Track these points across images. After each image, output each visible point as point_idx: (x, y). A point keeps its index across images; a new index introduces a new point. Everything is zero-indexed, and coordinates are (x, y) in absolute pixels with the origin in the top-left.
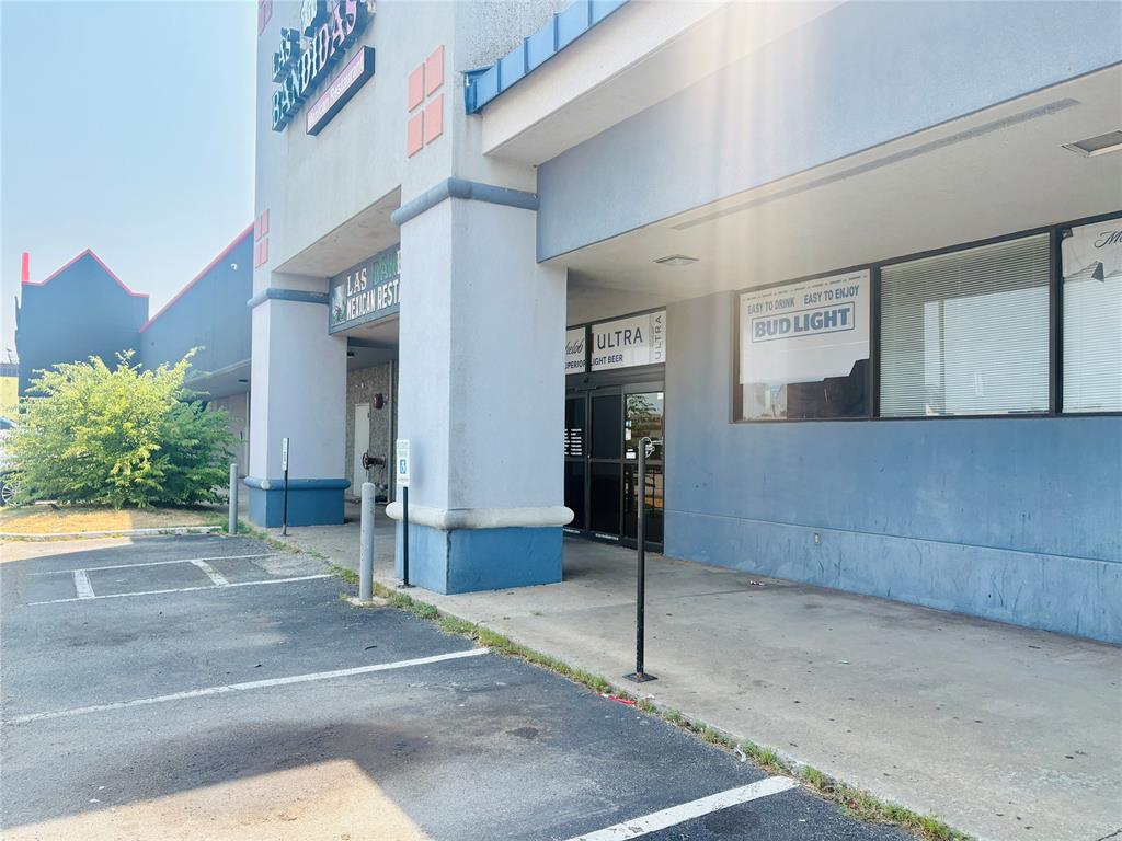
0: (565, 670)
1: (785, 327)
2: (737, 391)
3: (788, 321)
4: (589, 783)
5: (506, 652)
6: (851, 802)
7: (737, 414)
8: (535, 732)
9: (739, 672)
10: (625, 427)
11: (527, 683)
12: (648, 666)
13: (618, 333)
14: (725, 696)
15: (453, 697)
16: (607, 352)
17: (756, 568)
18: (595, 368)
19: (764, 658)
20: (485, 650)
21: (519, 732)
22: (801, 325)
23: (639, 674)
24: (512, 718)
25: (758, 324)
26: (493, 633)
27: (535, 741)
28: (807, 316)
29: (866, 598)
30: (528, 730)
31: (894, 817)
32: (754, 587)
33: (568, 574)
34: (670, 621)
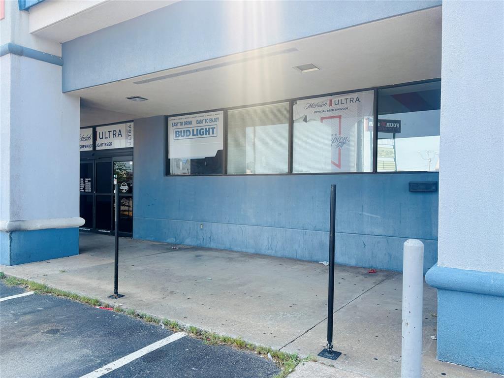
0: (77, 297)
1: (188, 134)
2: (167, 161)
3: (189, 131)
4: (86, 351)
5: (44, 292)
6: (208, 338)
7: (167, 172)
8: (58, 331)
9: (163, 288)
10: (114, 178)
11: (55, 306)
12: (121, 290)
13: (109, 132)
14: (157, 300)
15: (11, 318)
16: (104, 141)
17: (175, 241)
18: (98, 148)
19: (176, 281)
20: (32, 293)
21: (48, 332)
22: (195, 133)
23: (116, 295)
24: (45, 325)
25: (176, 132)
26: (37, 283)
27: (57, 335)
28: (197, 130)
29: (221, 250)
30: (53, 330)
31: (225, 341)
32: (175, 250)
33: (82, 251)
34: (133, 269)
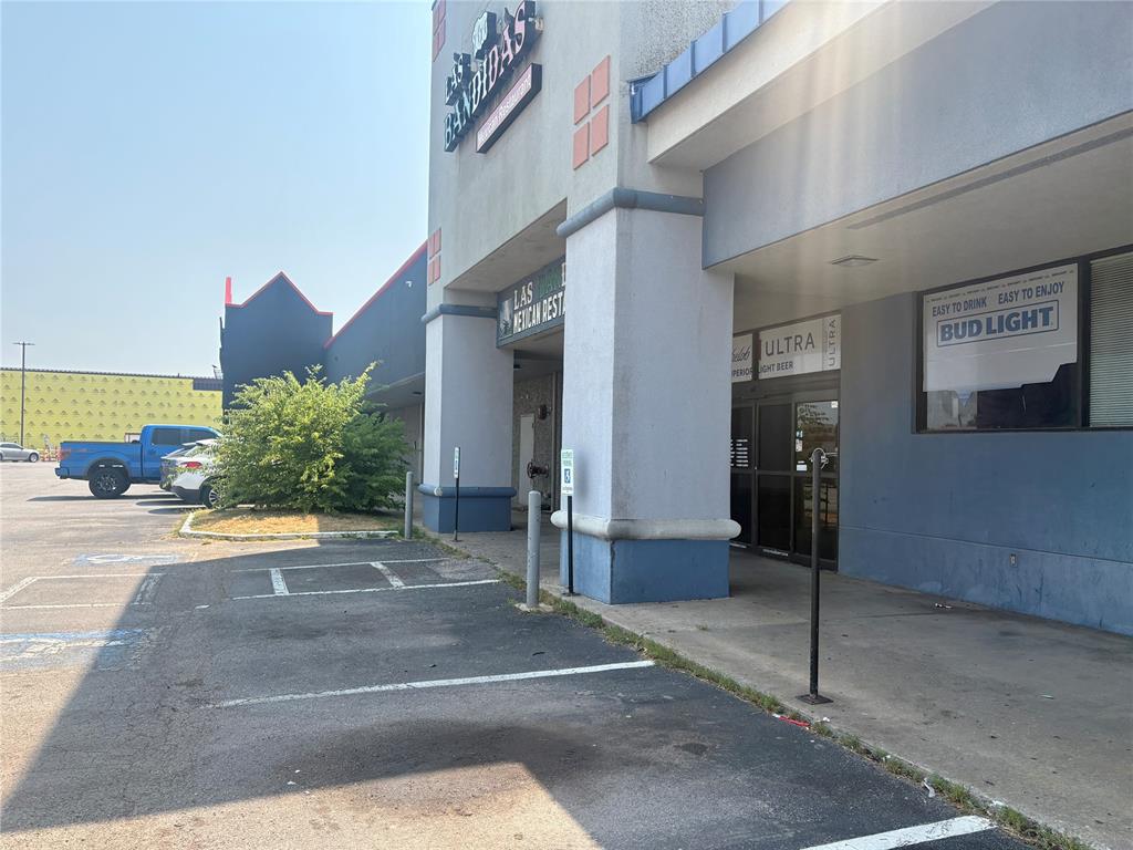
0: (733, 686)
1: (975, 331)
2: (921, 398)
3: (978, 323)
4: (761, 805)
5: (672, 665)
7: (920, 423)
8: (703, 748)
9: (924, 700)
10: (796, 438)
11: (695, 699)
12: (824, 687)
13: (788, 339)
14: (909, 725)
15: (619, 706)
16: (776, 359)
17: (942, 590)
18: (763, 376)
19: (954, 687)
20: (650, 663)
21: (687, 748)
22: (995, 326)
23: (813, 696)
24: (680, 733)
25: (943, 327)
26: (659, 646)
27: (704, 758)
28: (1001, 318)
29: (1074, 627)
30: (696, 746)
32: (941, 611)
33: (735, 590)
34: (847, 643)
